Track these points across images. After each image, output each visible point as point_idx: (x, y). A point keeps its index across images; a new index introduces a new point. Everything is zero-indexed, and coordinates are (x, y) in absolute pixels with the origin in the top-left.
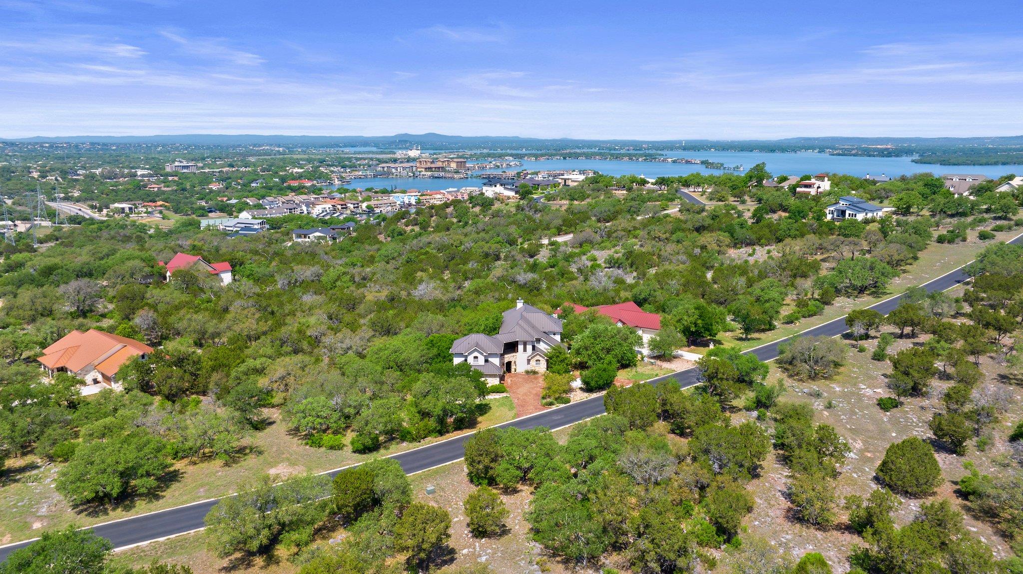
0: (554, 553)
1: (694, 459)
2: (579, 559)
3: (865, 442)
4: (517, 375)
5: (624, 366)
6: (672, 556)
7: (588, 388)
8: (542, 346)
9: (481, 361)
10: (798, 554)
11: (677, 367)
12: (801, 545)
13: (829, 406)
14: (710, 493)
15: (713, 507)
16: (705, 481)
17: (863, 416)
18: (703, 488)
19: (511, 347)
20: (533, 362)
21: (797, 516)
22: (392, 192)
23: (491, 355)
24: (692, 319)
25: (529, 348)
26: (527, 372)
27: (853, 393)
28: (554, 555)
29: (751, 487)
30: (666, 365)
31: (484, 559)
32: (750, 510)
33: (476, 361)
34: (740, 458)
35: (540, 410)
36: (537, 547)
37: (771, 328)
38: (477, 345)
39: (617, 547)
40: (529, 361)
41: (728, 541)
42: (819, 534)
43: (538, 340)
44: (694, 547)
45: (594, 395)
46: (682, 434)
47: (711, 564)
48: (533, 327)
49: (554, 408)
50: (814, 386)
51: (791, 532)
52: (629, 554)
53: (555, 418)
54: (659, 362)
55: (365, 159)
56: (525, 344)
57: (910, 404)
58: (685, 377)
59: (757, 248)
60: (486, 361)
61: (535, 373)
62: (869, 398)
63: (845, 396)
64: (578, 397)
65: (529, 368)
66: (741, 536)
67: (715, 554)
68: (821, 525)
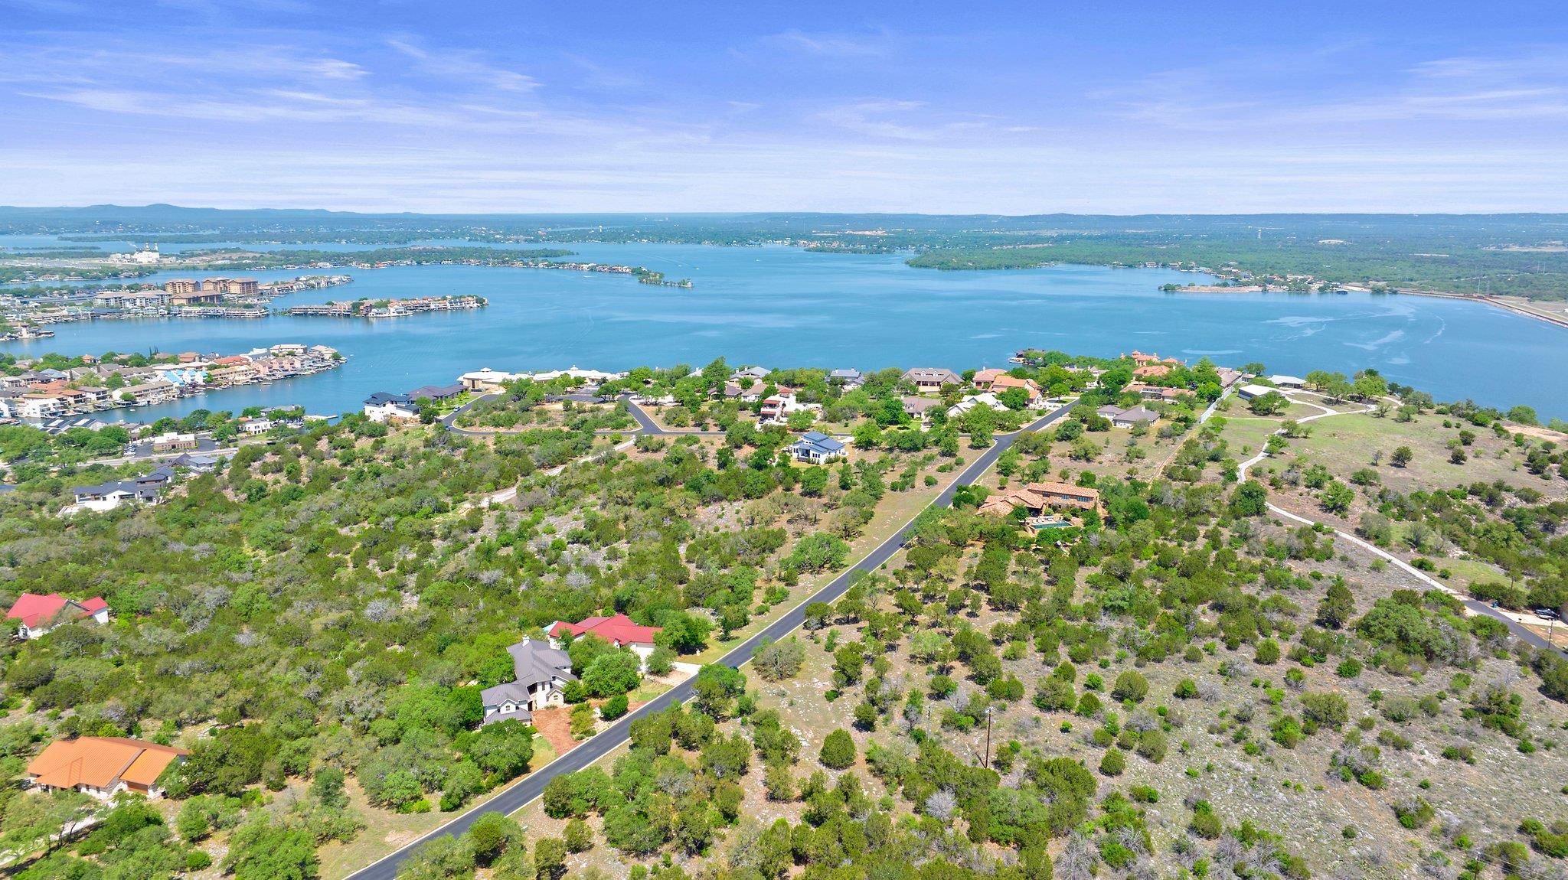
0: (628, 852)
1: (704, 771)
2: (645, 853)
3: (815, 732)
4: (538, 712)
5: (630, 689)
6: (702, 837)
7: (607, 718)
8: (558, 683)
9: (513, 708)
10: (772, 821)
11: (674, 681)
12: (774, 815)
13: (791, 704)
14: (717, 794)
15: (719, 801)
16: (713, 786)
17: (815, 709)
18: (712, 790)
19: (532, 689)
20: (552, 698)
21: (772, 798)
22: (152, 360)
23: (521, 703)
24: (681, 633)
25: (547, 687)
26: (547, 708)
27: (808, 688)
28: (629, 854)
29: (743, 781)
30: (663, 680)
31: (584, 865)
32: (742, 798)
33: (508, 711)
34: (733, 765)
35: (575, 745)
36: (616, 851)
37: (746, 622)
38: (508, 696)
39: (667, 840)
40: (548, 698)
41: (731, 822)
42: (785, 806)
43: (554, 678)
44: (712, 830)
45: (614, 723)
46: (690, 748)
47: (723, 838)
48: (547, 665)
49: (585, 742)
50: (781, 686)
51: (768, 808)
52: (675, 842)
53: (590, 751)
54: (657, 678)
55: (52, 272)
56: (543, 684)
57: (848, 691)
58: (682, 691)
59: (725, 504)
60: (517, 708)
61: (554, 707)
62: (820, 691)
63: (803, 691)
64: (602, 727)
65: (548, 704)
66: (739, 818)
67: (724, 831)
68: (786, 800)
